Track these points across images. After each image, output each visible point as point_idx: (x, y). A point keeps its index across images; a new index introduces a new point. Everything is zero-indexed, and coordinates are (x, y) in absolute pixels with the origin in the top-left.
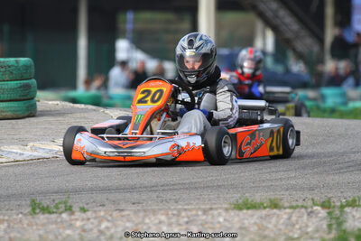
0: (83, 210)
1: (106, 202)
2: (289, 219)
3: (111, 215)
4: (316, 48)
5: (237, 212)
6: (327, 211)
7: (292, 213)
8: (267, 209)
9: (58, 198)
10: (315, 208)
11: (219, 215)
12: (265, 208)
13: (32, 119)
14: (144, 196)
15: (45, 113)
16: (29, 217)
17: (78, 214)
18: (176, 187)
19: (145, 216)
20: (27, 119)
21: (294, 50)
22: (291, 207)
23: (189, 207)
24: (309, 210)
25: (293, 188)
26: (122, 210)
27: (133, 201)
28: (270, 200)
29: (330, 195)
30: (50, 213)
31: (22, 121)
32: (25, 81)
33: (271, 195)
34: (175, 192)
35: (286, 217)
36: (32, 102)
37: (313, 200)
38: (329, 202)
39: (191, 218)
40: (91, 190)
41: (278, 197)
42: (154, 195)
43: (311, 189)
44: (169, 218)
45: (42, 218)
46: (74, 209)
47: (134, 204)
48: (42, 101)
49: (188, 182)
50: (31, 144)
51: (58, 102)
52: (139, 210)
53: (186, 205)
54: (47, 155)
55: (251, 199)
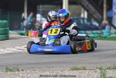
0: (23, 70)
1: (30, 68)
2: (89, 73)
3: (31, 72)
4: (100, 17)
5: (72, 71)
6: (101, 71)
8: (82, 70)
9: (15, 66)
10: (97, 70)
11: (66, 72)
12: (81, 70)
14: (43, 66)
16: (5, 73)
17: (21, 72)
18: (53, 63)
19: (42, 72)
21: (94, 17)
22: (90, 70)
24: (95, 70)
26: (35, 70)
28: (83, 67)
29: (102, 66)
30: (12, 71)
32: (5, 28)
33: (83, 65)
34: (53, 64)
35: (87, 73)
37: (96, 67)
38: (102, 68)
39: (57, 73)
40: (26, 64)
41: (85, 66)
42: (46, 65)
43: (96, 63)
44: (50, 73)
45: (9, 73)
46: (19, 70)
47: (39, 68)
48: (11, 34)
49: (57, 61)
50: (7, 49)
51: (16, 35)
52: (41, 70)
53: (56, 68)
54: (12, 52)
55: (77, 67)
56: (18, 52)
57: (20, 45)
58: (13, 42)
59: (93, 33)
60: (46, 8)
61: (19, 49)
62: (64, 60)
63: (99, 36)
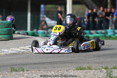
1: (35, 68)
3: (36, 72)
5: (77, 71)
6: (106, 70)
7: (95, 71)
8: (87, 70)
9: (19, 66)
10: (103, 69)
11: (71, 72)
12: (86, 69)
14: (48, 65)
16: (10, 73)
17: (25, 72)
19: (47, 72)
22: (95, 69)
23: (62, 69)
24: (101, 70)
26: (40, 70)
27: (44, 67)
28: (88, 67)
29: (107, 65)
31: (8, 41)
33: (89, 65)
34: (58, 64)
35: (93, 72)
36: (12, 35)
37: (102, 67)
38: (107, 67)
39: (62, 73)
40: (30, 64)
41: (91, 66)
42: (51, 65)
43: (102, 63)
44: (55, 73)
45: (14, 73)
47: (44, 68)
49: (62, 61)
50: (11, 49)
51: (20, 35)
52: (45, 70)
54: (16, 52)
55: (82, 66)
56: (22, 53)
57: (25, 45)
58: (17, 42)
59: (97, 33)
60: (50, 8)
61: (24, 49)
62: (69, 60)
63: (104, 36)
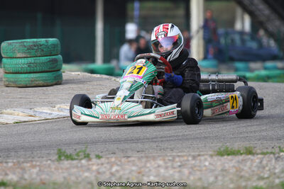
0: (98, 157)
1: (117, 151)
2: (261, 162)
3: (120, 161)
5: (220, 158)
7: (263, 158)
8: (243, 155)
9: (79, 148)
10: (281, 154)
11: (206, 160)
12: (241, 154)
13: (58, 86)
14: (147, 146)
15: (69, 82)
16: (56, 163)
17: (94, 160)
18: (171, 138)
19: (147, 161)
20: (55, 86)
22: (263, 153)
23: (182, 154)
24: (277, 155)
25: (264, 138)
26: (129, 157)
27: (138, 150)
28: (246, 148)
30: (72, 159)
31: (51, 88)
32: (53, 57)
33: (247, 144)
34: (172, 142)
35: (257, 161)
36: (59, 73)
37: (279, 147)
39: (183, 163)
40: (105, 141)
41: (251, 145)
42: (154, 145)
43: (279, 139)
44: (166, 163)
45: (66, 163)
46: (91, 156)
47: (138, 152)
48: (66, 72)
49: (181, 134)
50: (58, 106)
51: (79, 73)
53: (180, 152)
55: (230, 147)
58: (73, 89)
62: (199, 131)
